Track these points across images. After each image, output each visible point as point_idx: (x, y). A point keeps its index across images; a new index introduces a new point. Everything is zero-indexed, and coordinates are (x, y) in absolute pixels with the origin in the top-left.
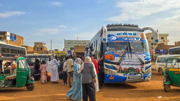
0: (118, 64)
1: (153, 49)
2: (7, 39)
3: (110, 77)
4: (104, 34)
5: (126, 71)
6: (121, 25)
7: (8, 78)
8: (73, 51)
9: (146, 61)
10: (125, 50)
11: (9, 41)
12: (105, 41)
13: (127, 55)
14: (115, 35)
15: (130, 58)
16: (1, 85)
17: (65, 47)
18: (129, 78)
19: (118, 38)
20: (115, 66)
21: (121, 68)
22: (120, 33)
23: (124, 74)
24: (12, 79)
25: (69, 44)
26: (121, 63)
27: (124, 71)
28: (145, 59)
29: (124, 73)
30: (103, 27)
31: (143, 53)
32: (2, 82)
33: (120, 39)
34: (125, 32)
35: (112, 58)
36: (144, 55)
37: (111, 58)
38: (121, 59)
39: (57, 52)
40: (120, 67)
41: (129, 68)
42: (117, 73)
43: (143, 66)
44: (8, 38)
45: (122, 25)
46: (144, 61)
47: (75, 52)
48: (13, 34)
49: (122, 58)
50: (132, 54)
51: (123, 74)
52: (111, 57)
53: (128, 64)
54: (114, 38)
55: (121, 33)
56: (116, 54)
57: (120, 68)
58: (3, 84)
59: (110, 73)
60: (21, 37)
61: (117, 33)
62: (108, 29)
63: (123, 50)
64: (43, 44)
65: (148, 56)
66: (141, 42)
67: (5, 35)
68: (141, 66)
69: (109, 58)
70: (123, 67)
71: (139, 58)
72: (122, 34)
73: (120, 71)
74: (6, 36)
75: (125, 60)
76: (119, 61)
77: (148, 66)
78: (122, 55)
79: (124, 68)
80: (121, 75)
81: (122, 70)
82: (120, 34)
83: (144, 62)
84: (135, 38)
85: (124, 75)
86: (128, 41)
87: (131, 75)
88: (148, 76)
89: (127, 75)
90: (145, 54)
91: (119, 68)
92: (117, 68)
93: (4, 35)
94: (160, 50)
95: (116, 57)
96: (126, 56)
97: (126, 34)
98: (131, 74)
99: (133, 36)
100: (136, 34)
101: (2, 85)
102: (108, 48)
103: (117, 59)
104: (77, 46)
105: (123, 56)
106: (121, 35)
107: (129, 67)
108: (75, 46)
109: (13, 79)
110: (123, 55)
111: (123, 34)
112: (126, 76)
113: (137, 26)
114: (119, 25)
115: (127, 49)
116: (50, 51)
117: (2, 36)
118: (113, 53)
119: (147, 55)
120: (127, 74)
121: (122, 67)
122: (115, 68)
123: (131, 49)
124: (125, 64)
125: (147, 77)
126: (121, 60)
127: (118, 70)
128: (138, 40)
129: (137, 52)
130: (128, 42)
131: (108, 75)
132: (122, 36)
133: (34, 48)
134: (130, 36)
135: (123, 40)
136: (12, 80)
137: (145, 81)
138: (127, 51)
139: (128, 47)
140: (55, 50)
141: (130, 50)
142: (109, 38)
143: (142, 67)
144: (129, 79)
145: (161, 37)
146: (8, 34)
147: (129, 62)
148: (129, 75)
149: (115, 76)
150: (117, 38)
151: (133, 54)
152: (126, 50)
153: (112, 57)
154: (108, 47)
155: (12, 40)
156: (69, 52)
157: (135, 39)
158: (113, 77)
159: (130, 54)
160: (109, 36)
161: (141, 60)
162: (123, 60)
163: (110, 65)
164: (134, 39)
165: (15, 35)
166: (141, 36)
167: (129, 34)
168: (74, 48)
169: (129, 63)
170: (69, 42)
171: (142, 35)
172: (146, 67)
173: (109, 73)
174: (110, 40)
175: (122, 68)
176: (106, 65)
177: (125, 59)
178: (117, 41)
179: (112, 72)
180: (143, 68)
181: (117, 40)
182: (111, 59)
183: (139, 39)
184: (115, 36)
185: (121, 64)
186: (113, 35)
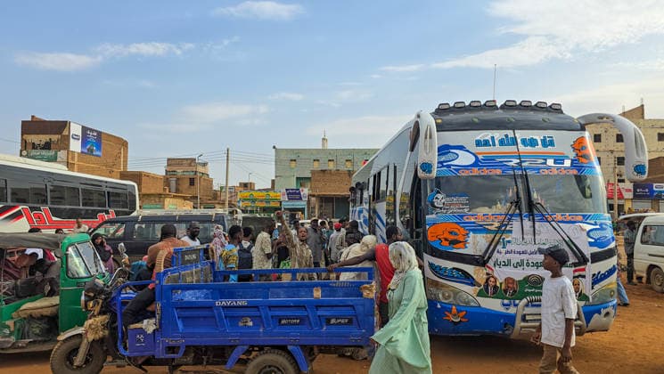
0: (481, 261)
1: (623, 181)
2: (71, 149)
3: (450, 311)
4: (425, 146)
5: (515, 291)
6: (492, 104)
7: (29, 312)
8: (305, 191)
9: (596, 249)
10: (508, 204)
11: (76, 155)
12: (430, 172)
13: (516, 225)
14: (468, 148)
15: (529, 237)
16: (6, 337)
17: (276, 177)
18: (524, 319)
19: (480, 157)
20: (469, 269)
21: (492, 279)
22: (488, 138)
23: (506, 302)
24: (45, 313)
25: (293, 164)
26: (493, 259)
27: (506, 291)
28: (589, 242)
29: (507, 299)
30: (419, 116)
31: (584, 216)
32: (8, 327)
33: (490, 161)
34: (510, 133)
35: (456, 237)
36: (588, 227)
37: (451, 237)
38: (493, 244)
39: (246, 194)
40: (488, 274)
41: (527, 279)
42: (478, 298)
43: (584, 270)
44: (76, 146)
45: (495, 107)
46: (588, 251)
47: (314, 196)
48: (92, 130)
49: (497, 238)
50: (537, 224)
51: (500, 301)
52: (451, 233)
53: (520, 264)
54: (465, 159)
55: (493, 138)
56: (474, 223)
57: (487, 280)
58: (11, 333)
59: (449, 297)
60: (118, 138)
61: (478, 138)
62: (439, 121)
63: (499, 205)
64: (196, 164)
65: (602, 229)
66: (575, 172)
67: (65, 133)
68: (575, 271)
69: (446, 240)
70: (501, 274)
71: (567, 239)
72: (497, 142)
73: (490, 289)
74: (68, 136)
75: (509, 247)
76: (483, 251)
77: (602, 272)
78: (497, 224)
79: (503, 279)
80: (494, 304)
81: (495, 287)
82: (486, 143)
83: (589, 257)
84: (550, 157)
85: (504, 305)
86: (519, 169)
87: (533, 306)
88: (604, 312)
89: (516, 305)
90: (593, 222)
91: (485, 277)
92: (475, 277)
93: (61, 133)
94: (655, 185)
95: (471, 234)
96: (511, 231)
97: (514, 141)
98: (531, 301)
99: (539, 148)
100: (552, 143)
101: (7, 339)
102: (440, 199)
103: (476, 244)
104: (324, 171)
105: (503, 230)
106: (494, 145)
107: (525, 276)
108: (313, 172)
109: (46, 316)
110: (502, 225)
111: (502, 143)
112: (512, 310)
113: (556, 109)
114: (485, 105)
115: (517, 203)
116: (222, 188)
117: (55, 138)
118: (462, 217)
119: (598, 227)
120: (517, 302)
121: (495, 275)
122: (467, 278)
123: (532, 202)
124: (509, 261)
125: (600, 313)
126: (492, 247)
127: (480, 286)
128: (563, 163)
129: (558, 216)
130: (520, 172)
131: (439, 306)
132: (498, 149)
133: (167, 181)
134: (529, 149)
135: (501, 165)
136: (42, 317)
137: (591, 331)
138: (518, 211)
139: (522, 195)
140: (240, 184)
141: (531, 205)
142: (443, 159)
143: (577, 274)
144: (523, 324)
145: (659, 134)
146: (76, 129)
147: (523, 253)
148: (527, 305)
149: (468, 309)
150: (476, 157)
151: (540, 221)
152: (513, 207)
153: (456, 234)
154: (440, 196)
155: (88, 150)
156: (293, 195)
157: (550, 162)
158: (459, 311)
159: (527, 223)
160: (444, 150)
161: (575, 245)
162: (499, 247)
163: (449, 265)
164: (545, 163)
165: (99, 133)
166: (574, 149)
167: (524, 141)
168: (310, 178)
169: (524, 257)
170: (293, 157)
171: (579, 146)
172: (594, 275)
173: (443, 295)
174: (449, 166)
175: (496, 279)
176: (431, 265)
177: (509, 242)
178: (476, 171)
179: (456, 293)
180: (584, 277)
181: (474, 165)
182: (454, 242)
183: (567, 163)
184: (468, 151)
185: (491, 264)
186: (461, 148)
